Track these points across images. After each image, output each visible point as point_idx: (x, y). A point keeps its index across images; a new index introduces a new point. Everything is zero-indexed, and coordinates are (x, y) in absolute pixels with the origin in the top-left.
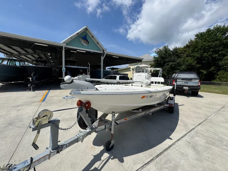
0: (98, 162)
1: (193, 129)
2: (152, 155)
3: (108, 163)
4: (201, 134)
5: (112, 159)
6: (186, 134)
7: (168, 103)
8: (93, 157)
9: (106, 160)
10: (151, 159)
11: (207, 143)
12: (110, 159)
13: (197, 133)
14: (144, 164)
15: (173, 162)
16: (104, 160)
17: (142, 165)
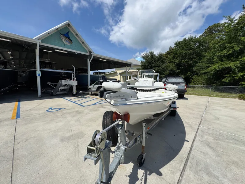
0: (137, 182)
1: (198, 129)
2: (182, 161)
3: (148, 180)
4: (207, 132)
5: (150, 174)
6: (196, 135)
7: (171, 107)
8: (128, 179)
9: (144, 177)
10: (184, 164)
11: (214, 139)
12: (148, 176)
13: (203, 131)
14: (181, 171)
15: (202, 163)
16: (142, 179)
17: (180, 173)
